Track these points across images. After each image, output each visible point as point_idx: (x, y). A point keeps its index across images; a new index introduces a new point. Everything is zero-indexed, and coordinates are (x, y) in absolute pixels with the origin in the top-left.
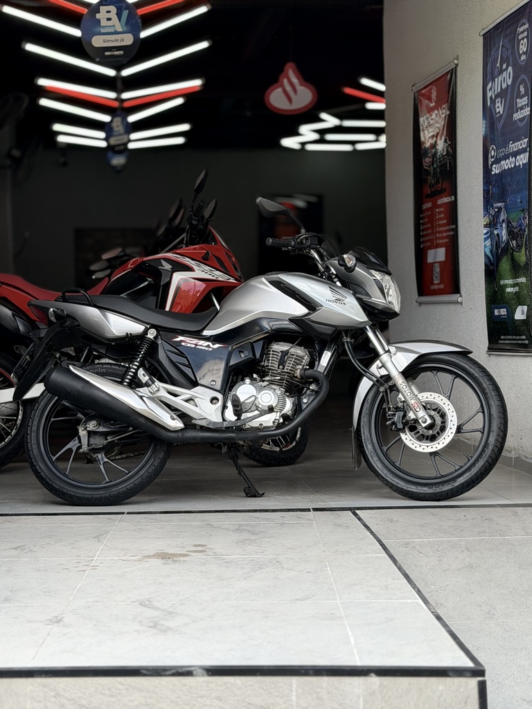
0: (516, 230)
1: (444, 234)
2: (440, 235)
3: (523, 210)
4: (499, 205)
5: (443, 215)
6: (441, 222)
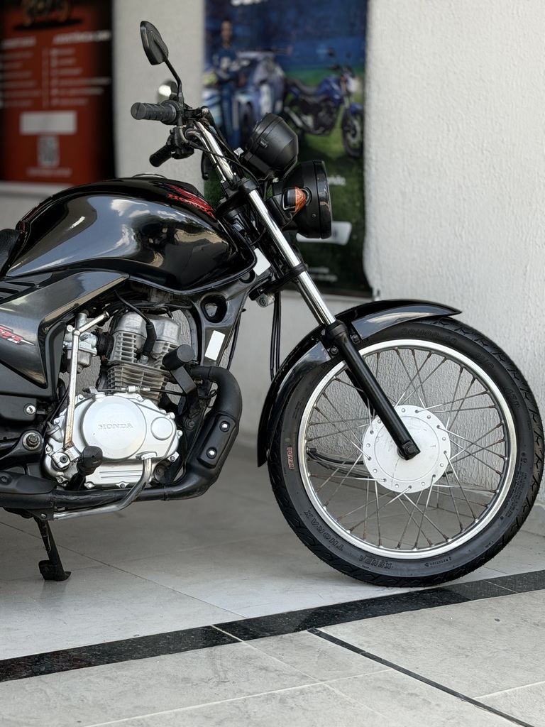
0: (311, 100)
1: (73, 92)
2: (63, 92)
3: (337, 68)
4: (253, 55)
5: (70, 61)
6: (65, 72)
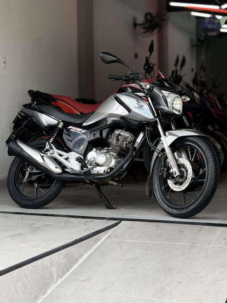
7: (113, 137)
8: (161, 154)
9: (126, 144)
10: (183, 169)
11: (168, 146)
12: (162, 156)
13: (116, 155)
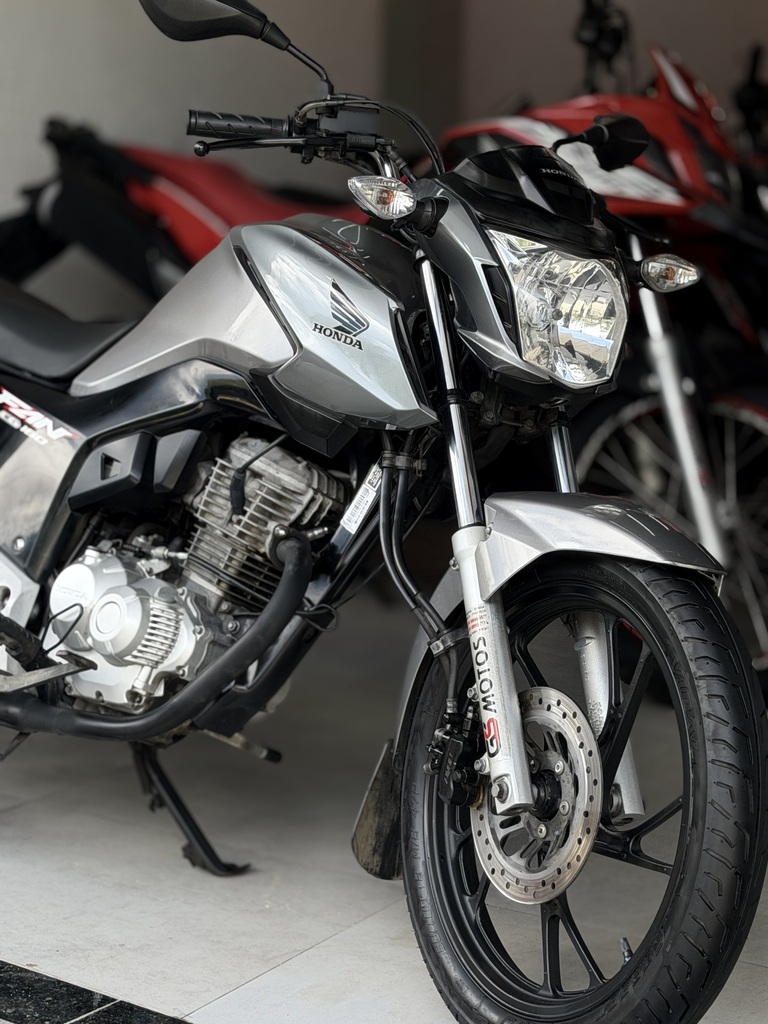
7: (215, 486)
8: (443, 642)
9: (277, 539)
10: (559, 765)
11: (490, 601)
12: (447, 651)
13: (220, 593)
